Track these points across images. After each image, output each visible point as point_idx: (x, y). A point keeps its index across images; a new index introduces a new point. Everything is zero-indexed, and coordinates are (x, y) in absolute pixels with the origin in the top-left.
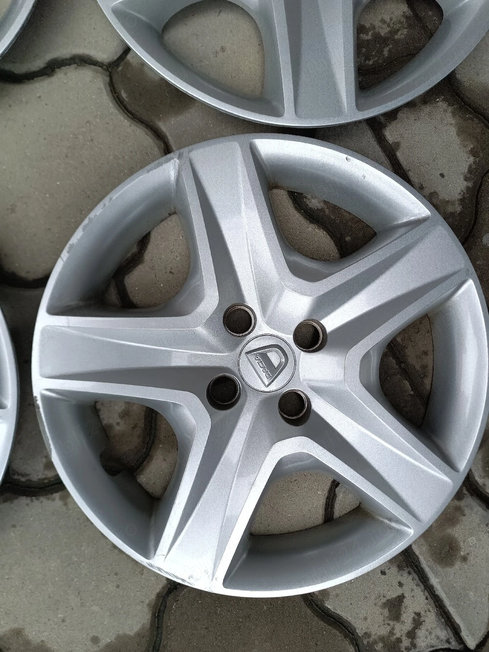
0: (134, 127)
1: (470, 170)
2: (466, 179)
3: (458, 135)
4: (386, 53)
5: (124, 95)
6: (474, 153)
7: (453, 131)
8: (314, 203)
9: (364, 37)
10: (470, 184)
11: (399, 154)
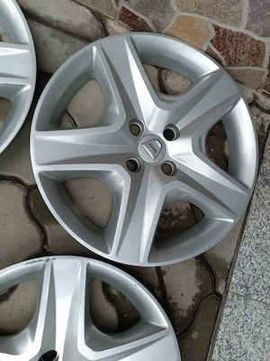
0: (31, 224)
1: (196, 296)
2: (193, 300)
3: (196, 276)
4: (173, 224)
5: (32, 205)
6: (200, 287)
7: (194, 273)
8: (114, 292)
9: (165, 213)
10: (194, 303)
11: (164, 277)
